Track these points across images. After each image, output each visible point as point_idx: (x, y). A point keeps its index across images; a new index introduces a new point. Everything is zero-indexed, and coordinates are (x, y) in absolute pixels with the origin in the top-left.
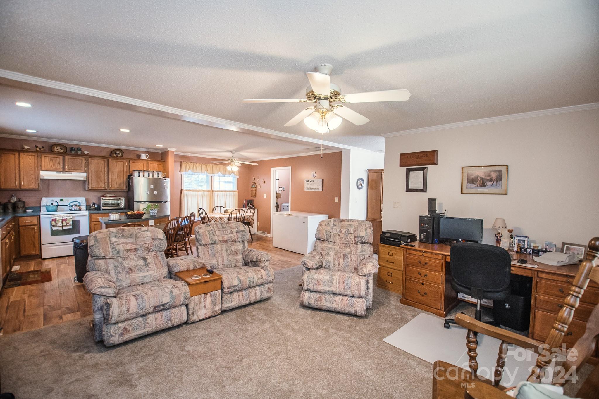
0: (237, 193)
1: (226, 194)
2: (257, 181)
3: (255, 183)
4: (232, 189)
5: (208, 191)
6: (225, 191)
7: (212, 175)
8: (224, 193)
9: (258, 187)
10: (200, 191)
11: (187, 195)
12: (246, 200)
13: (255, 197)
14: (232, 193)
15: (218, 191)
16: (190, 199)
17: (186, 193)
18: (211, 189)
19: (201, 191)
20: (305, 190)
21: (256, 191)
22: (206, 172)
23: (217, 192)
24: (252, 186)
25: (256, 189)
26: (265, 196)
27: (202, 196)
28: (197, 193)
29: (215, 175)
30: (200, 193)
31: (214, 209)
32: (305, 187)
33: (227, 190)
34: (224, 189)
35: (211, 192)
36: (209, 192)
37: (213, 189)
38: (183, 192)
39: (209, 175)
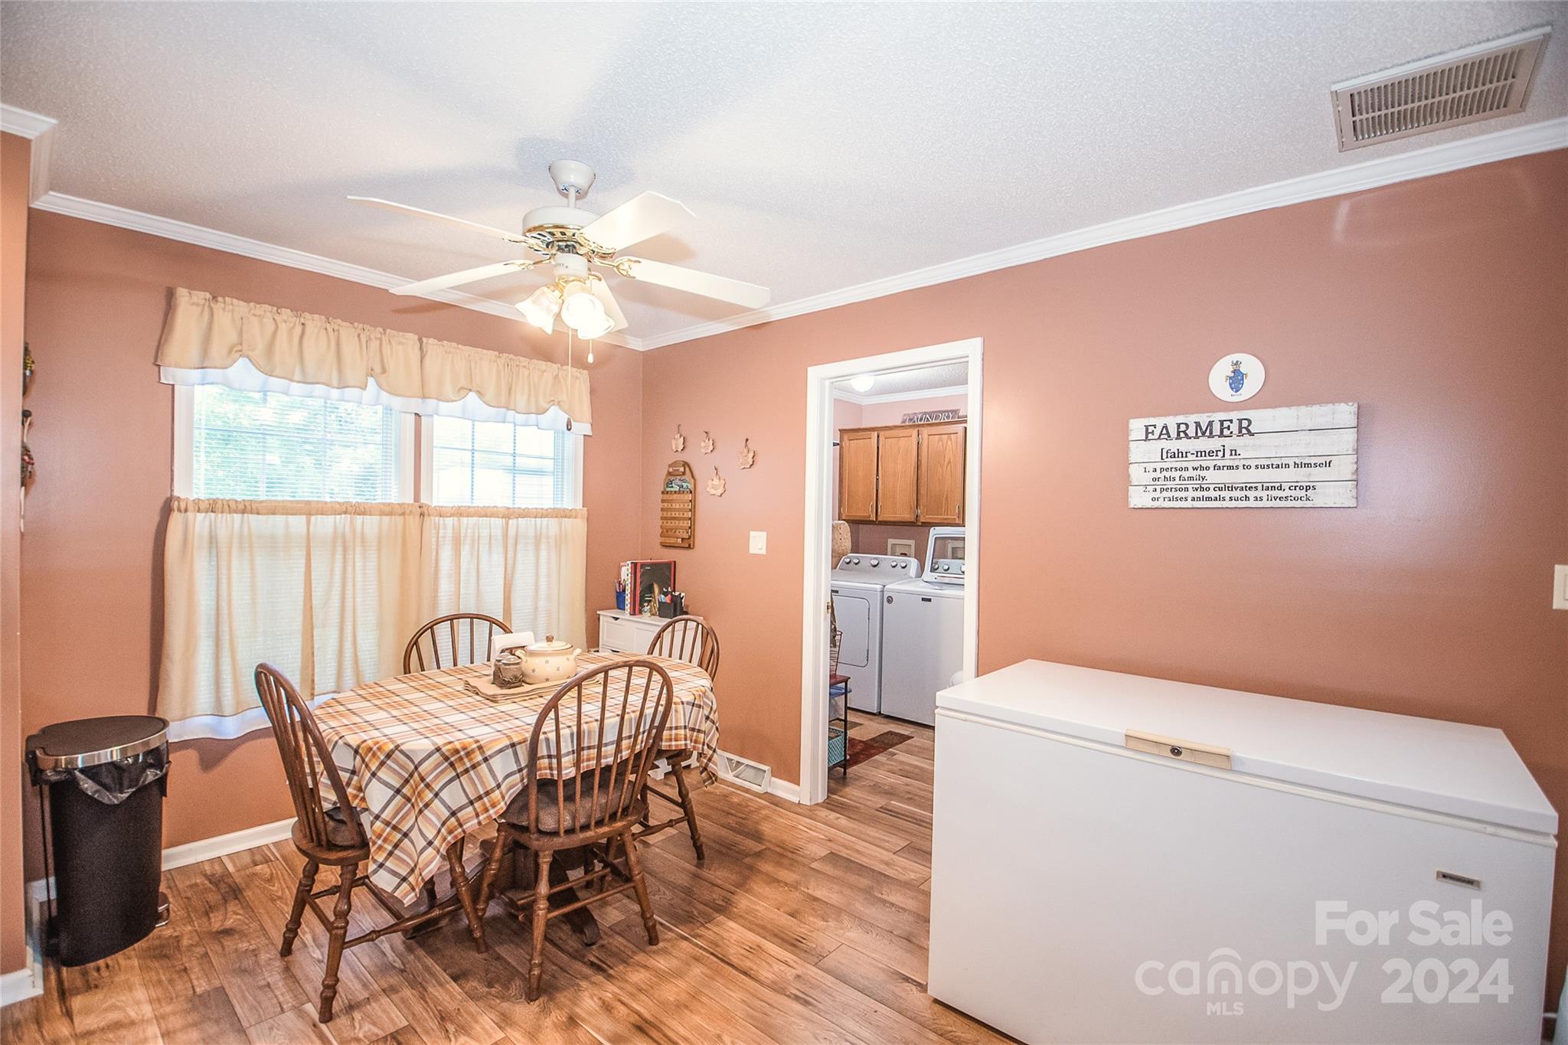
0: (578, 528)
1: (512, 532)
2: (699, 457)
3: (686, 464)
4: (548, 504)
5: (388, 510)
6: (508, 514)
7: (416, 405)
8: (497, 523)
9: (709, 487)
10: (322, 512)
11: (213, 540)
12: (635, 565)
13: (689, 547)
14: (551, 525)
15: (460, 513)
16: (239, 570)
17: (201, 522)
18: (409, 499)
19: (335, 513)
20: (1139, 498)
21: (693, 510)
22: (371, 380)
23: (449, 521)
24: (669, 483)
25: (693, 501)
26: (758, 543)
27: (343, 544)
28: (297, 523)
29: (444, 406)
30: (324, 525)
31: (425, 642)
32: (1136, 473)
33: (522, 504)
34: (503, 502)
35: (413, 521)
36: (399, 520)
37: (424, 500)
38: (176, 521)
39: (397, 402)
